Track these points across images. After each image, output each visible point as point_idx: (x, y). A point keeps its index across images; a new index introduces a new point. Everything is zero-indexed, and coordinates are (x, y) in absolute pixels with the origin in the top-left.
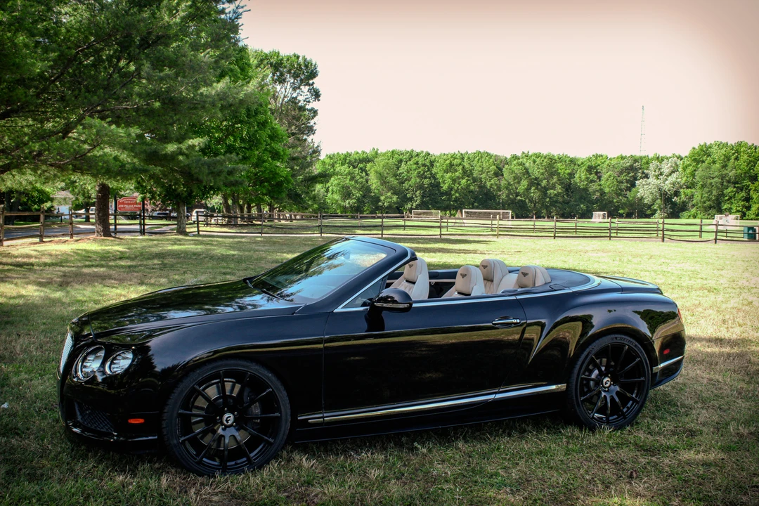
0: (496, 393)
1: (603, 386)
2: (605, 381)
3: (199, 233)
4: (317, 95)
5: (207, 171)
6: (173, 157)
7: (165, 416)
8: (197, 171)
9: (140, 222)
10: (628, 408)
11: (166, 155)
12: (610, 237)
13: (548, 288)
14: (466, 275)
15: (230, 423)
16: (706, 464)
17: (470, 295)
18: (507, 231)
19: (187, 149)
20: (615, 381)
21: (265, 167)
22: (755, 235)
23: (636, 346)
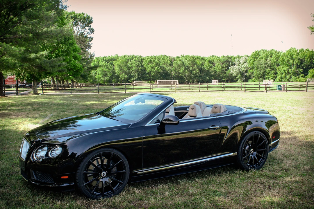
0: (210, 157)
1: (250, 153)
2: (251, 150)
3: (43, 94)
4: (92, 31)
5: (49, 66)
6: (34, 60)
7: (78, 174)
8: (44, 65)
9: (16, 89)
10: (261, 161)
11: (30, 59)
12: (223, 91)
13: (227, 113)
14: (193, 108)
15: (105, 176)
16: (296, 182)
17: (196, 117)
18: (178, 89)
19: (40, 56)
20: (255, 150)
21: (72, 64)
22: (281, 88)
23: (263, 135)
